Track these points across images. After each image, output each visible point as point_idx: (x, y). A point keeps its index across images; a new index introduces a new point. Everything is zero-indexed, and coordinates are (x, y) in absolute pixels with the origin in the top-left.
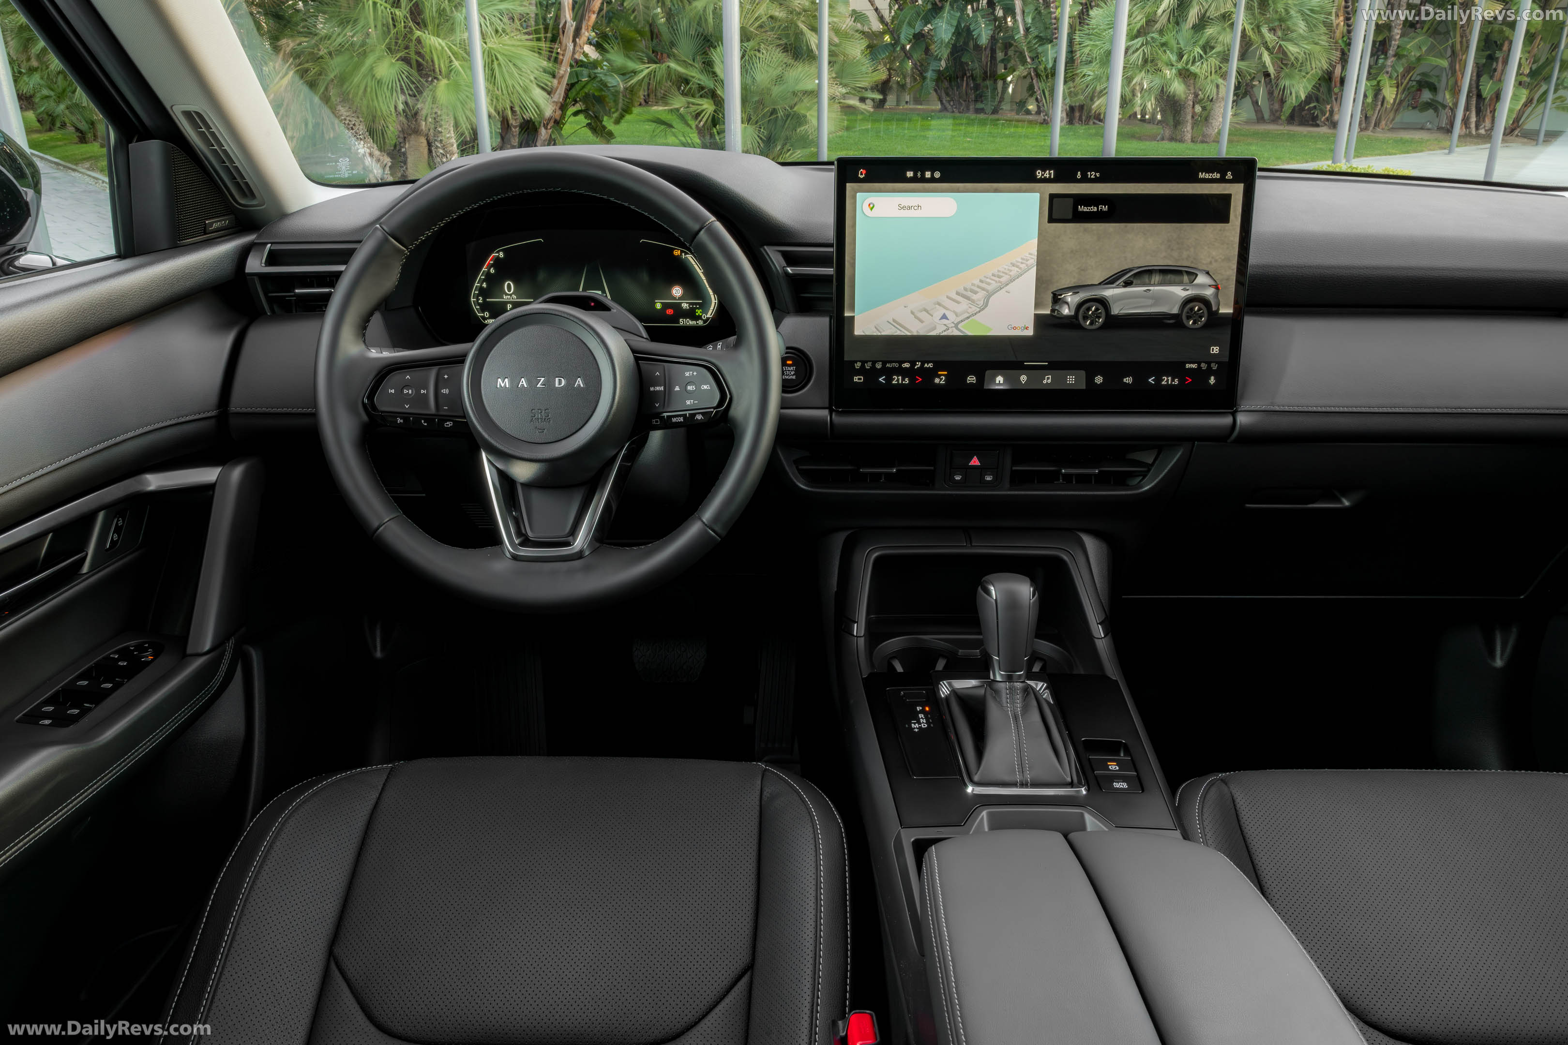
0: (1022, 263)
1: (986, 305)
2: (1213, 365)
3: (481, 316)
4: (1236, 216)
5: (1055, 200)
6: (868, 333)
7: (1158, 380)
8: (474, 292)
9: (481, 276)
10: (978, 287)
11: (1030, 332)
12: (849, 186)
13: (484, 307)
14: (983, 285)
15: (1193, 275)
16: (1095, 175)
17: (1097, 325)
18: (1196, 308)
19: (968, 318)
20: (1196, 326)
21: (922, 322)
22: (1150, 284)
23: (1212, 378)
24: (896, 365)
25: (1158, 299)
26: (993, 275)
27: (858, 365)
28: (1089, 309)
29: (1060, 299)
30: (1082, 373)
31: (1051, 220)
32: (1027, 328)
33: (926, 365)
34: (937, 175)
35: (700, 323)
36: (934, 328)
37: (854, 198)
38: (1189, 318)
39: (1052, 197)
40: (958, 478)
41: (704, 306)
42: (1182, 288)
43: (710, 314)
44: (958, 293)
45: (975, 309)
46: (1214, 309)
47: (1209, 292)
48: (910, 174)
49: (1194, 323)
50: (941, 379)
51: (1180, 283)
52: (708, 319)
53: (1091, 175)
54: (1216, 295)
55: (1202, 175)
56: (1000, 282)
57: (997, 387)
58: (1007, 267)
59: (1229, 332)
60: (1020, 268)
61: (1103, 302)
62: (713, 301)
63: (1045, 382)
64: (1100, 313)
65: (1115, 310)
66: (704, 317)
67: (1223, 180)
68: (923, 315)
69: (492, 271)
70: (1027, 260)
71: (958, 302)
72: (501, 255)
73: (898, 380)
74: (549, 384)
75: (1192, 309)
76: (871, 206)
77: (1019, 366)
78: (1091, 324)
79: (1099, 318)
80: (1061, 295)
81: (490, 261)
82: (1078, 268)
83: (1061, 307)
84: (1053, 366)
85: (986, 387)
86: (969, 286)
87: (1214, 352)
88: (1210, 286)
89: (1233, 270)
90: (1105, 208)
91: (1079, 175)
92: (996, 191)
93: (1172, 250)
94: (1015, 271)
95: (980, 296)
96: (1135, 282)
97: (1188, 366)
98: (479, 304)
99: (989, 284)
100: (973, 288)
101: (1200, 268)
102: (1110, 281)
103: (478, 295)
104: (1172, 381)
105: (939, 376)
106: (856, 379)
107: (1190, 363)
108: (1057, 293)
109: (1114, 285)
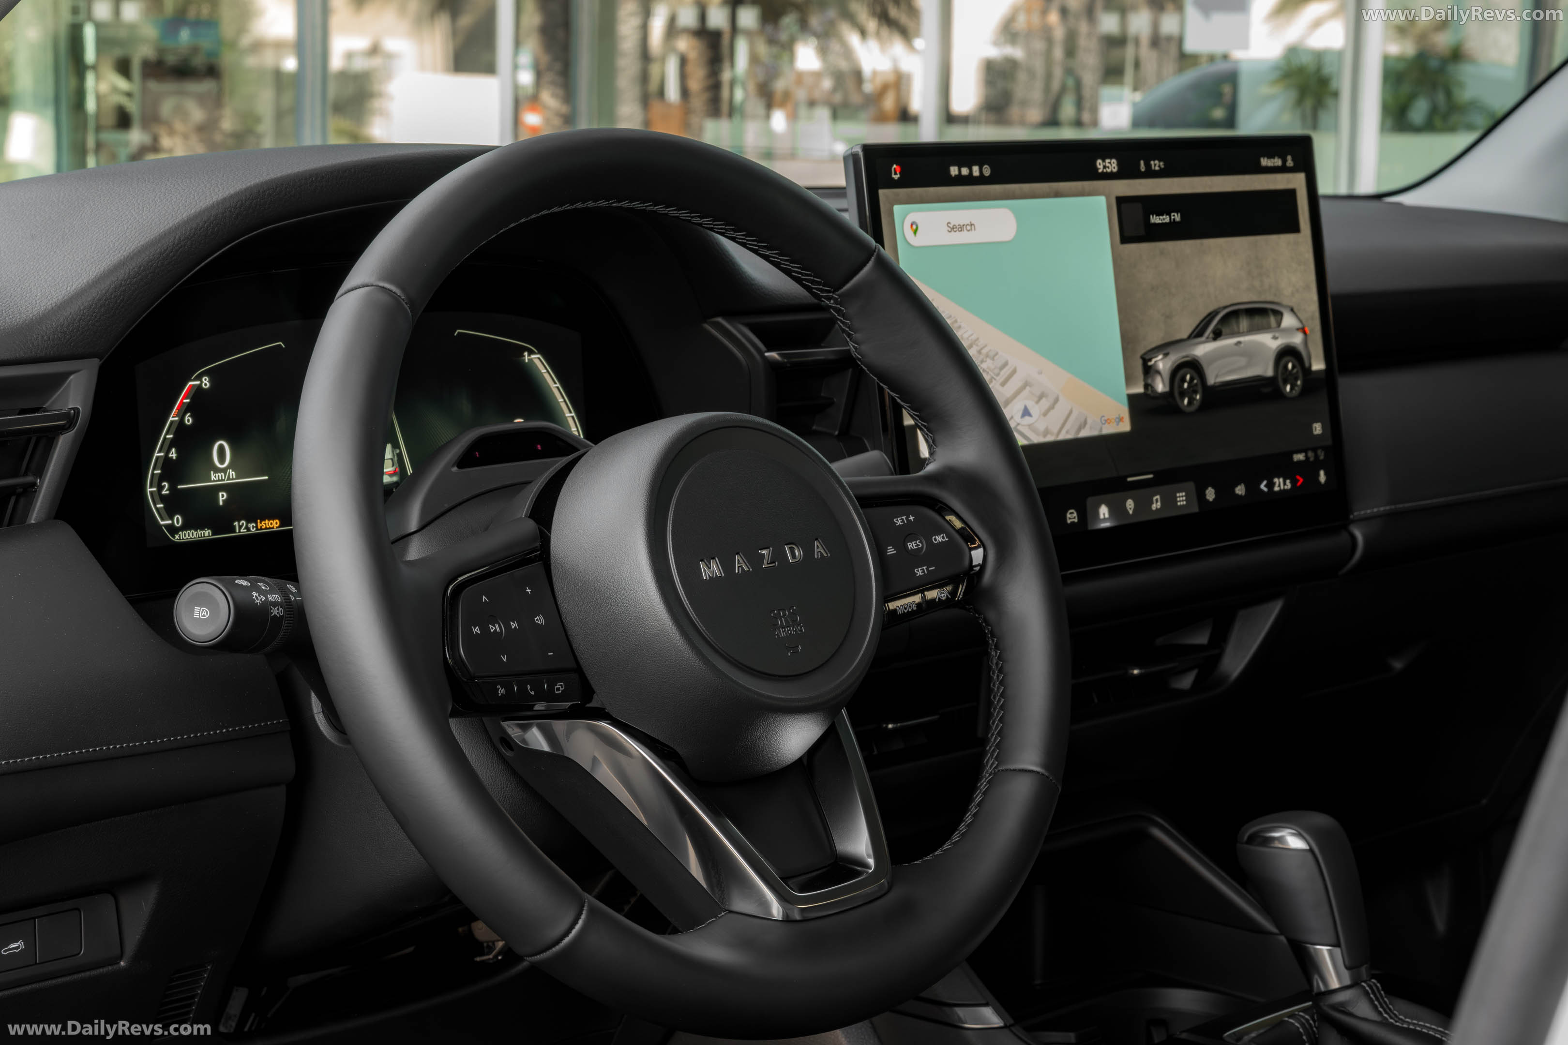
2: (1319, 452)
3: (166, 526)
4: (1305, 221)
5: (1122, 206)
7: (1271, 485)
8: (153, 471)
9: (165, 435)
11: (1125, 427)
12: (882, 192)
13: (172, 504)
15: (1279, 315)
16: (1159, 166)
17: (1196, 404)
18: (1290, 366)
20: (1294, 393)
22: (1238, 333)
23: (1322, 473)
25: (1250, 355)
28: (1183, 379)
29: (1151, 366)
30: (1192, 486)
31: (1125, 239)
37: (891, 214)
38: (1285, 382)
39: (1122, 202)
42: (1272, 335)
46: (1307, 365)
47: (1297, 340)
48: (954, 171)
49: (1291, 389)
51: (1268, 328)
53: (1155, 166)
54: (1305, 342)
55: (1264, 162)
57: (1102, 526)
59: (1326, 398)
61: (1194, 366)
63: (1154, 507)
64: (1196, 384)
65: (1211, 378)
67: (1283, 169)
69: (188, 420)
72: (206, 383)
75: (1286, 367)
76: (914, 227)
77: (1121, 485)
78: (1189, 402)
79: (1196, 392)
80: (1150, 360)
81: (184, 398)
82: (1162, 315)
83: (1153, 380)
84: (1159, 479)
85: (1090, 528)
87: (1317, 431)
88: (1297, 329)
89: (1315, 303)
90: (1178, 217)
91: (1143, 168)
92: (1057, 195)
93: (1253, 277)
96: (1223, 330)
97: (1296, 457)
98: (163, 499)
101: (1284, 303)
102: (1198, 333)
103: (162, 478)
104: (1284, 485)
107: (1297, 452)
108: (1147, 357)
109: (1203, 339)
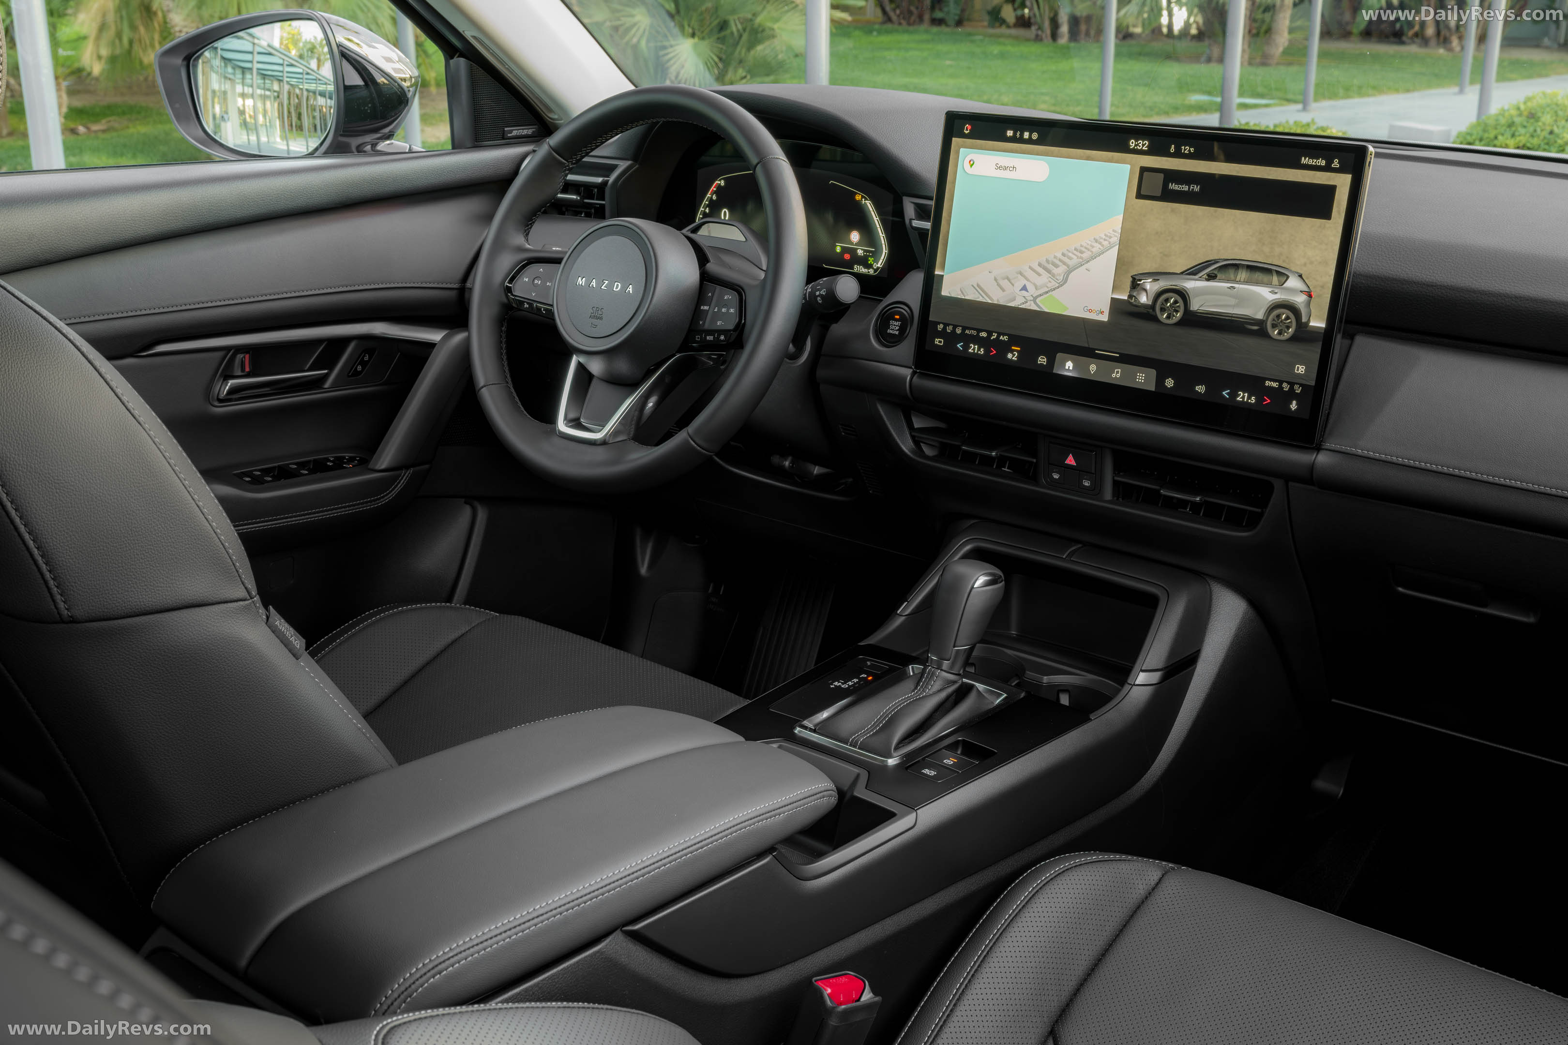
0: (1105, 240)
1: (1065, 281)
2: (1296, 387)
4: (1339, 212)
5: (1145, 173)
6: (953, 295)
7: (1234, 395)
8: (699, 215)
9: (706, 201)
10: (1060, 260)
11: (1105, 318)
12: (955, 140)
14: (1065, 259)
15: (1283, 275)
16: (1189, 150)
17: (1174, 320)
18: (1284, 317)
19: (1047, 292)
20: (1281, 338)
21: (1003, 290)
22: (1235, 281)
23: (1294, 402)
24: (974, 333)
25: (1242, 299)
26: (1076, 249)
27: (940, 327)
28: (1167, 300)
29: (1139, 284)
30: (1153, 373)
31: (1139, 196)
32: (1102, 313)
33: (1001, 338)
34: (1035, 136)
35: (871, 271)
36: (1014, 299)
37: (958, 153)
38: (1274, 326)
39: (1143, 170)
40: (1056, 476)
41: (876, 254)
42: (1270, 290)
43: (879, 265)
44: (1040, 265)
45: (1054, 284)
46: (1304, 320)
47: (1300, 300)
48: (1010, 133)
49: (1280, 333)
50: (1014, 355)
51: (1268, 284)
52: (878, 268)
53: (1185, 150)
54: (1308, 304)
55: (1304, 161)
56: (1081, 258)
57: (1067, 374)
58: (1089, 243)
59: (1319, 350)
60: (1103, 246)
61: (1182, 294)
62: (884, 250)
63: (1114, 375)
64: (1178, 306)
65: (1196, 305)
66: (875, 266)
67: (1328, 168)
68: (1005, 283)
69: (714, 197)
70: (1110, 237)
71: (1039, 275)
73: (974, 349)
74: (610, 286)
75: (1279, 316)
76: (972, 162)
77: (1087, 353)
78: (1168, 317)
79: (1177, 311)
80: (1140, 280)
81: (713, 188)
82: (1161, 253)
83: (1139, 294)
84: (1125, 359)
85: (1055, 371)
86: (1051, 258)
87: (1300, 371)
88: (1301, 291)
89: (1330, 276)
90: (1196, 188)
91: (1172, 149)
92: (1088, 158)
93: (1264, 244)
94: (1097, 248)
95: (1061, 270)
96: (1219, 276)
97: (1268, 383)
99: (1070, 258)
100: (1055, 260)
101: (1293, 269)
102: (1192, 272)
103: (702, 219)
104: (1248, 399)
105: (1012, 351)
106: (937, 341)
107: (1271, 380)
108: (1137, 278)
109: (1196, 277)
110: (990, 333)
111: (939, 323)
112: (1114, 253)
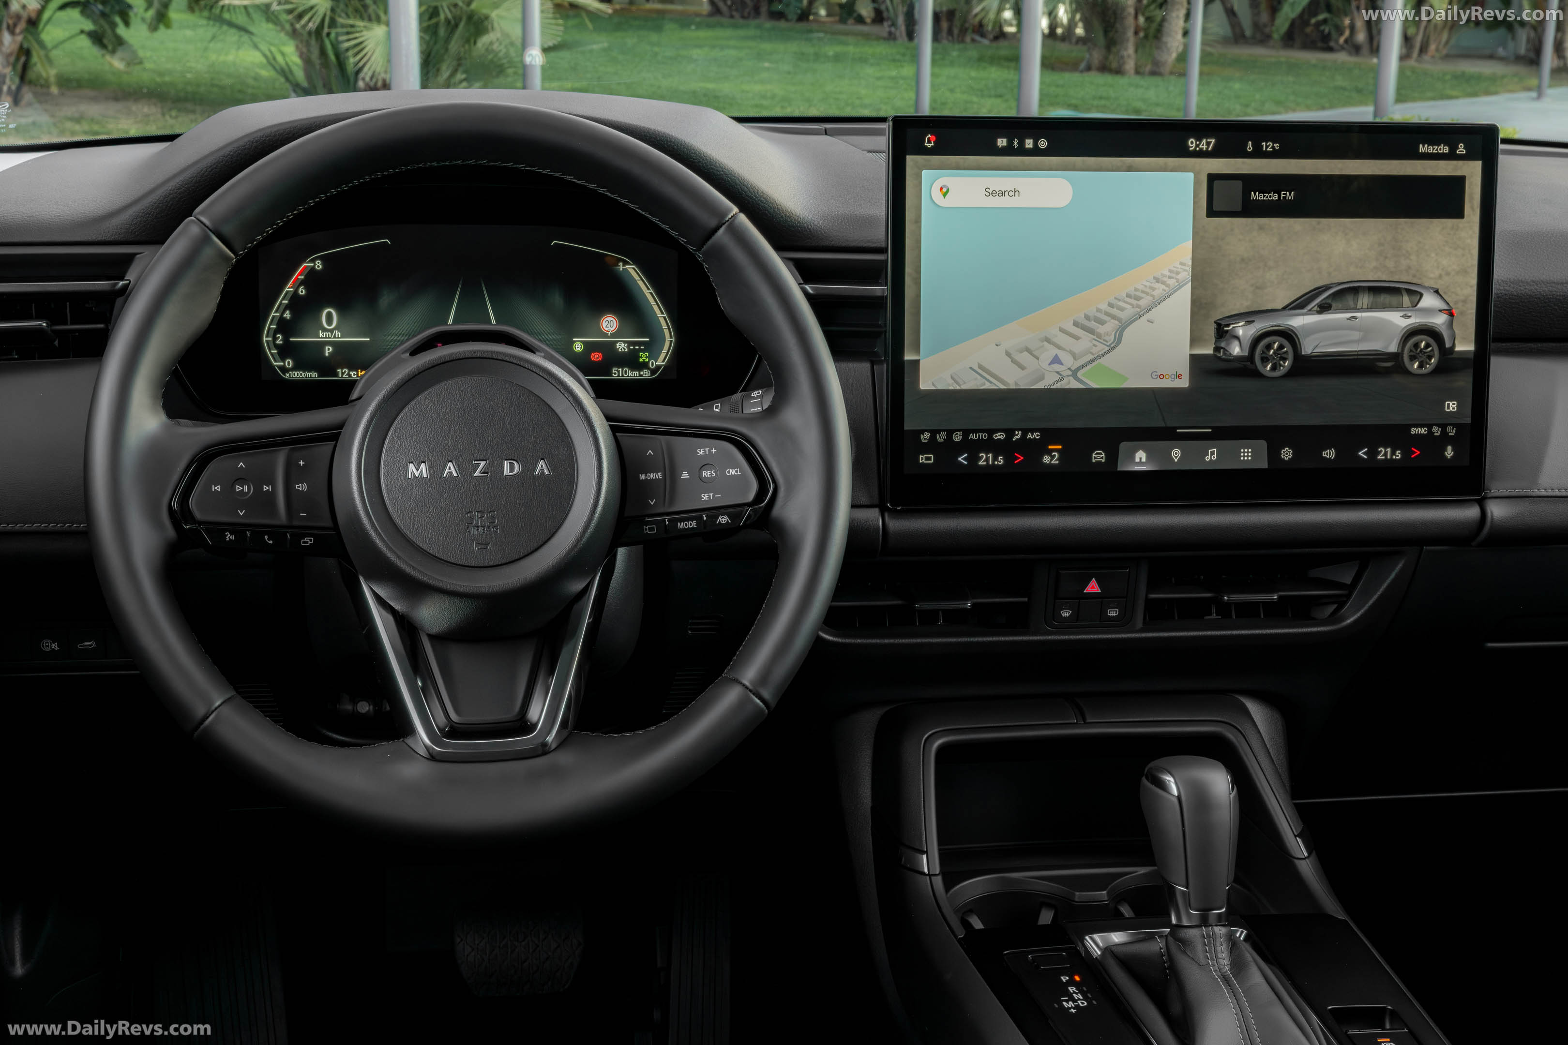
0: (1170, 277)
1: (1118, 341)
2: (1449, 429)
3: (279, 367)
4: (1472, 208)
5: (1217, 183)
6: (940, 386)
7: (1373, 453)
8: (270, 325)
9: (282, 300)
10: (1107, 314)
11: (1184, 383)
13: (285, 351)
14: (1114, 311)
15: (1415, 295)
16: (1273, 147)
17: (1282, 370)
18: (1423, 345)
19: (1092, 361)
20: (1424, 371)
21: (1023, 368)
22: (1356, 309)
23: (1449, 448)
24: (984, 436)
25: (1368, 331)
26: (1128, 296)
27: (925, 437)
28: (1269, 347)
29: (1227, 331)
30: (1263, 444)
31: (1212, 213)
32: (1179, 376)
33: (1030, 436)
34: (1043, 144)
35: (646, 374)
36: (1042, 378)
37: (919, 177)
38: (1413, 358)
39: (1212, 178)
40: (1066, 614)
41: (652, 347)
42: (1402, 314)
43: (661, 360)
44: (1076, 324)
45: (1101, 348)
46: (1448, 345)
47: (1439, 321)
48: (1002, 142)
49: (1421, 366)
50: (1053, 457)
51: (1398, 307)
52: (658, 367)
53: (1267, 147)
54: (1450, 325)
55: (1423, 149)
56: (1138, 306)
57: (1137, 468)
58: (1148, 284)
59: (1470, 379)
60: (1168, 286)
61: (1289, 335)
62: (668, 339)
63: (1208, 458)
64: (1286, 352)
65: (1308, 348)
66: (653, 364)
67: (1452, 156)
68: (1025, 358)
69: (302, 291)
70: (1178, 273)
71: (1077, 338)
72: (319, 265)
73: (987, 460)
74: (494, 470)
75: (1416, 345)
76: (944, 190)
77: (1169, 435)
78: (1274, 368)
79: (1284, 359)
80: (1228, 325)
81: (298, 275)
82: (1252, 285)
83: (1228, 344)
84: (1220, 434)
85: (1119, 469)
86: (1092, 312)
87: (1451, 409)
88: (1440, 311)
89: (1471, 287)
90: (1290, 196)
91: (1250, 147)
92: (1130, 169)
93: (1386, 258)
94: (1160, 289)
95: (1109, 328)
96: (1334, 305)
97: (1414, 431)
98: (277, 347)
99: (1122, 309)
100: (1099, 315)
101: (1426, 285)
102: (1299, 305)
103: (276, 332)
104: (1391, 456)
105: (1049, 452)
106: (922, 459)
107: (1417, 426)
108: (1223, 323)
109: (1305, 311)
110: (1010, 432)
111: (923, 432)
112: (1186, 293)
